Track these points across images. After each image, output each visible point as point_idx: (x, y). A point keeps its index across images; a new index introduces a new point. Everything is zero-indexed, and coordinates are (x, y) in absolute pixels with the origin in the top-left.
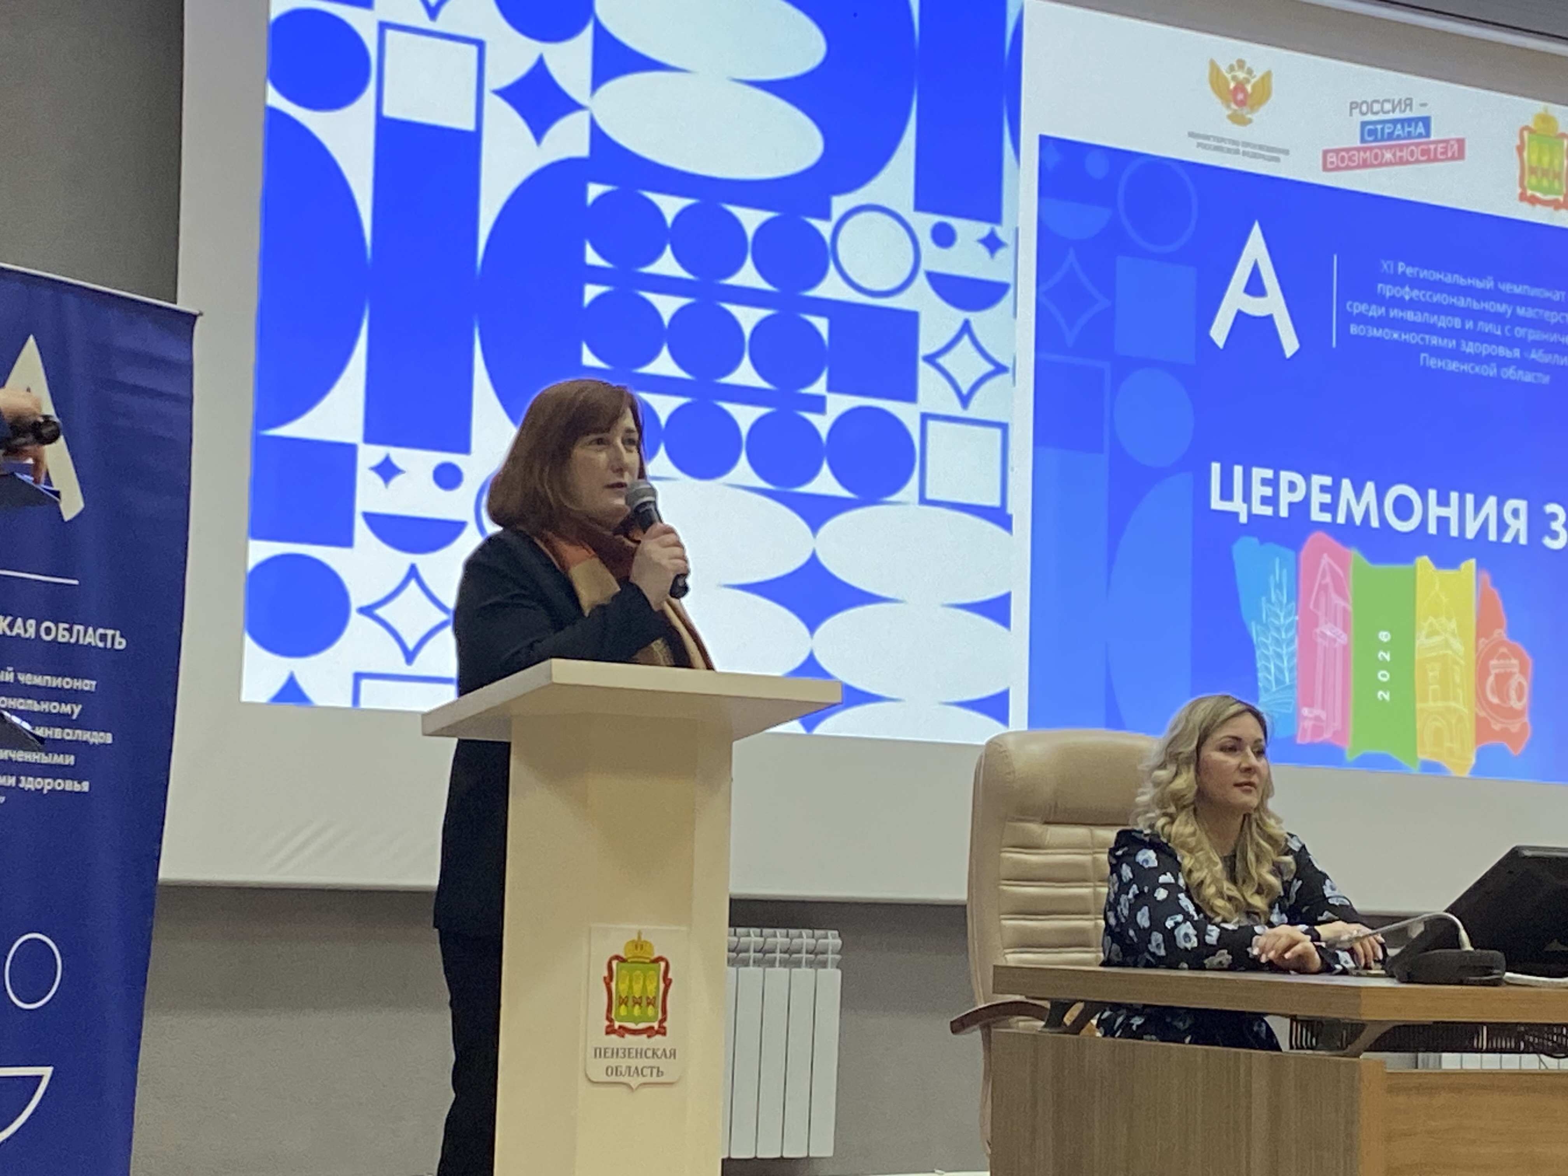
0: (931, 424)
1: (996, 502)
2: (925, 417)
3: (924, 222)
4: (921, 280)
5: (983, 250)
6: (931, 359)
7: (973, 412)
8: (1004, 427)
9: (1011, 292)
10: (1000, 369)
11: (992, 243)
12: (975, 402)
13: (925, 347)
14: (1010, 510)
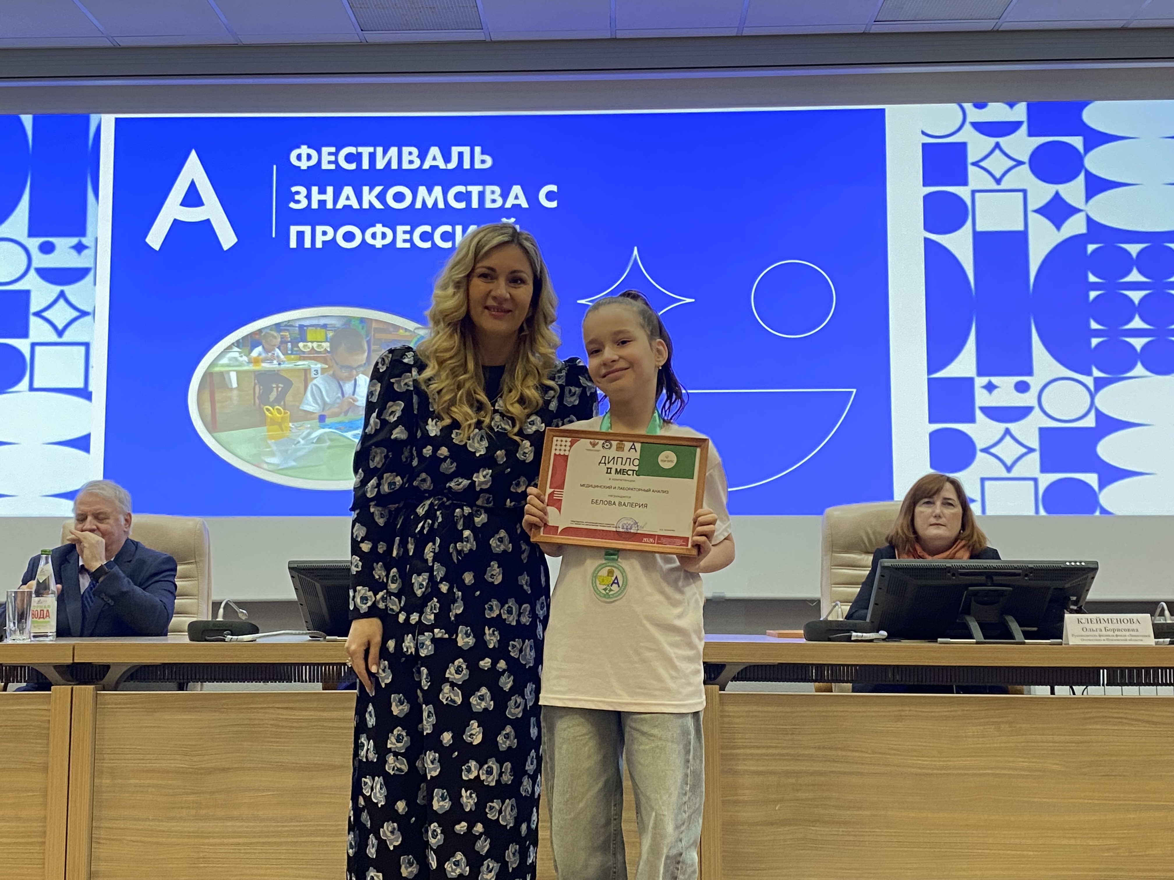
0: (38, 349)
1: (80, 385)
2: (33, 345)
3: (33, 244)
4: (32, 273)
5: (74, 253)
6: (38, 314)
7: (66, 338)
8: (87, 345)
9: (92, 273)
10: (84, 314)
11: (80, 248)
12: (67, 333)
13: (34, 307)
14: (90, 389)
